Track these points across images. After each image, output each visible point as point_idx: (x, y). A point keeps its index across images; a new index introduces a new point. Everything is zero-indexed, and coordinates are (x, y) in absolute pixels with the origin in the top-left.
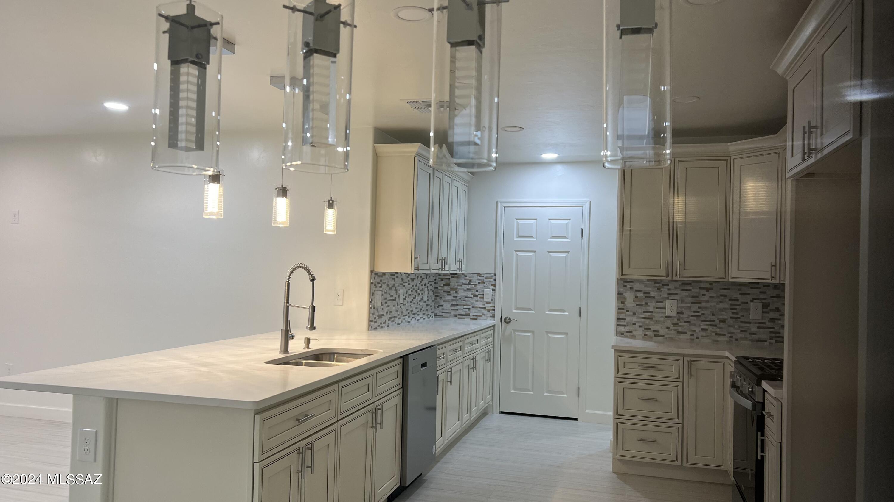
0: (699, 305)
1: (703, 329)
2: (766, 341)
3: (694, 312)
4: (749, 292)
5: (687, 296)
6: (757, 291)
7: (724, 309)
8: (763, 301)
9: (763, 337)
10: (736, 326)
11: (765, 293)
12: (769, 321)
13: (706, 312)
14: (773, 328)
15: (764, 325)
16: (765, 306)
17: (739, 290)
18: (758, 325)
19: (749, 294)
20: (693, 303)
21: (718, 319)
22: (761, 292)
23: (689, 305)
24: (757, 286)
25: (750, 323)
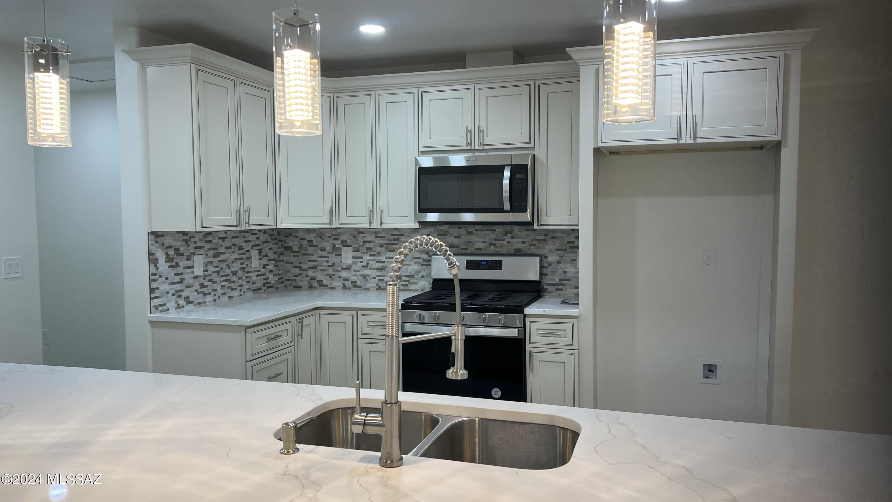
0: (218, 259)
2: (260, 289)
3: (216, 267)
5: (210, 249)
7: (236, 259)
8: (259, 247)
9: (259, 284)
10: (244, 278)
11: (259, 239)
12: (263, 268)
14: (264, 274)
15: (260, 273)
16: (260, 252)
18: (256, 273)
19: (250, 241)
20: (214, 257)
22: (256, 239)
24: (254, 232)
25: (251, 272)
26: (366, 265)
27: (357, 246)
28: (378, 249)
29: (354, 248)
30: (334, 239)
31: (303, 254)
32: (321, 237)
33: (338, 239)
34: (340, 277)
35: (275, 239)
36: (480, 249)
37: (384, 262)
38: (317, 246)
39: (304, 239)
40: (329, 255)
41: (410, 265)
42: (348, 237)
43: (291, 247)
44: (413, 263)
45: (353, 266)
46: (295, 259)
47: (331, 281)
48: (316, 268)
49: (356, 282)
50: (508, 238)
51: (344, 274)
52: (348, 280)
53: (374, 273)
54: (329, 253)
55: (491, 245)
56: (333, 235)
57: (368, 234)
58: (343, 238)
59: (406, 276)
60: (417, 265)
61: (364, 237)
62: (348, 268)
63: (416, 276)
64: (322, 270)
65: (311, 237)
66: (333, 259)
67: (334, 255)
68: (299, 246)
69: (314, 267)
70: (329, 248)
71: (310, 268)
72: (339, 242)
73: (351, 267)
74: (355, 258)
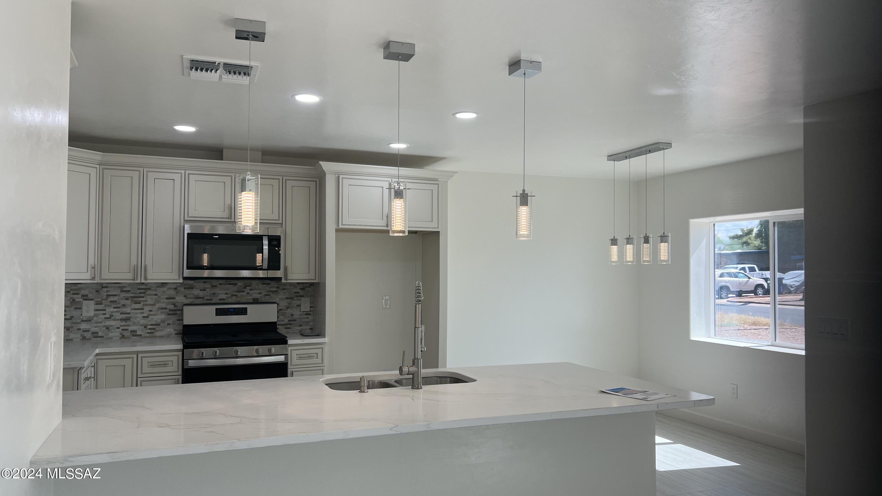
26: (109, 316)
27: (99, 299)
28: (123, 302)
29: (96, 301)
30: (73, 294)
33: (78, 294)
34: (79, 329)
36: (224, 299)
37: (129, 313)
41: (156, 315)
42: (89, 291)
44: (159, 312)
45: (95, 319)
49: (97, 333)
50: (247, 290)
51: (84, 326)
52: (89, 331)
53: (118, 324)
55: (232, 295)
56: (72, 290)
57: (112, 289)
58: (83, 292)
59: (152, 325)
60: (163, 314)
61: (108, 291)
62: (89, 320)
63: (161, 324)
67: (73, 308)
72: (80, 296)
73: (93, 319)
74: (97, 310)
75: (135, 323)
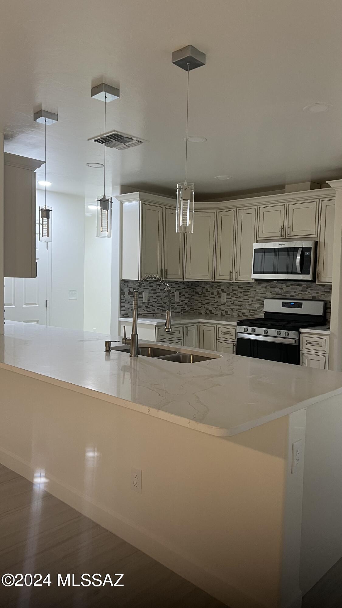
0: (156, 295)
1: (158, 309)
2: (180, 312)
3: (154, 299)
4: (174, 286)
5: (151, 290)
6: (177, 286)
7: (166, 296)
8: (180, 291)
9: (179, 310)
10: (170, 306)
11: (180, 286)
12: (181, 302)
13: (159, 298)
14: (182, 305)
15: (179, 304)
16: (180, 293)
17: (171, 285)
19: (174, 287)
20: (154, 294)
21: (164, 302)
22: (179, 286)
23: (152, 295)
24: (177, 283)
25: (174, 303)
26: (233, 303)
27: (229, 292)
28: (239, 294)
29: (227, 293)
30: (218, 288)
31: (203, 296)
32: (212, 287)
33: (220, 288)
34: (220, 309)
35: (190, 287)
36: (293, 296)
37: (242, 302)
38: (210, 292)
39: (204, 288)
40: (215, 297)
41: (255, 304)
42: (225, 287)
43: (198, 292)
44: (256, 303)
45: (227, 303)
46: (200, 298)
47: (216, 311)
48: (209, 304)
49: (228, 312)
50: (309, 290)
51: (222, 307)
52: (224, 311)
53: (237, 307)
54: (215, 296)
55: (299, 294)
56: (217, 286)
57: (235, 286)
58: (222, 288)
59: (253, 310)
60: (259, 304)
61: (233, 288)
62: (224, 304)
63: (258, 311)
64: (212, 305)
65: (207, 287)
66: (217, 299)
67: (218, 297)
68: (202, 291)
69: (208, 303)
70: (215, 293)
71: (206, 303)
72: (220, 290)
73: (226, 304)
74: (227, 299)
75: (244, 308)
